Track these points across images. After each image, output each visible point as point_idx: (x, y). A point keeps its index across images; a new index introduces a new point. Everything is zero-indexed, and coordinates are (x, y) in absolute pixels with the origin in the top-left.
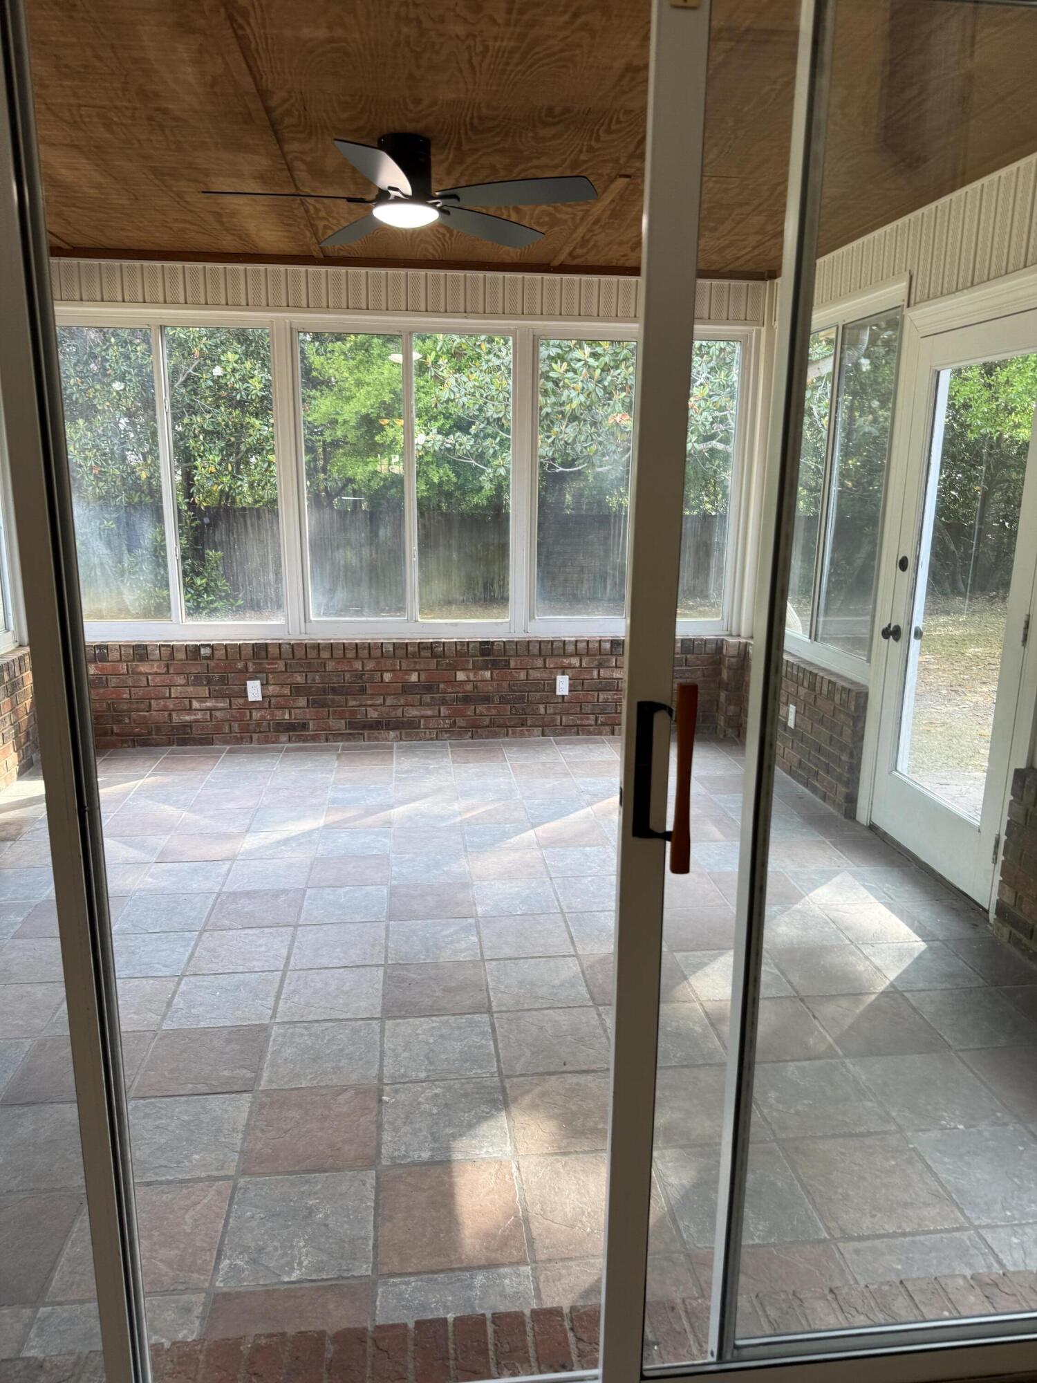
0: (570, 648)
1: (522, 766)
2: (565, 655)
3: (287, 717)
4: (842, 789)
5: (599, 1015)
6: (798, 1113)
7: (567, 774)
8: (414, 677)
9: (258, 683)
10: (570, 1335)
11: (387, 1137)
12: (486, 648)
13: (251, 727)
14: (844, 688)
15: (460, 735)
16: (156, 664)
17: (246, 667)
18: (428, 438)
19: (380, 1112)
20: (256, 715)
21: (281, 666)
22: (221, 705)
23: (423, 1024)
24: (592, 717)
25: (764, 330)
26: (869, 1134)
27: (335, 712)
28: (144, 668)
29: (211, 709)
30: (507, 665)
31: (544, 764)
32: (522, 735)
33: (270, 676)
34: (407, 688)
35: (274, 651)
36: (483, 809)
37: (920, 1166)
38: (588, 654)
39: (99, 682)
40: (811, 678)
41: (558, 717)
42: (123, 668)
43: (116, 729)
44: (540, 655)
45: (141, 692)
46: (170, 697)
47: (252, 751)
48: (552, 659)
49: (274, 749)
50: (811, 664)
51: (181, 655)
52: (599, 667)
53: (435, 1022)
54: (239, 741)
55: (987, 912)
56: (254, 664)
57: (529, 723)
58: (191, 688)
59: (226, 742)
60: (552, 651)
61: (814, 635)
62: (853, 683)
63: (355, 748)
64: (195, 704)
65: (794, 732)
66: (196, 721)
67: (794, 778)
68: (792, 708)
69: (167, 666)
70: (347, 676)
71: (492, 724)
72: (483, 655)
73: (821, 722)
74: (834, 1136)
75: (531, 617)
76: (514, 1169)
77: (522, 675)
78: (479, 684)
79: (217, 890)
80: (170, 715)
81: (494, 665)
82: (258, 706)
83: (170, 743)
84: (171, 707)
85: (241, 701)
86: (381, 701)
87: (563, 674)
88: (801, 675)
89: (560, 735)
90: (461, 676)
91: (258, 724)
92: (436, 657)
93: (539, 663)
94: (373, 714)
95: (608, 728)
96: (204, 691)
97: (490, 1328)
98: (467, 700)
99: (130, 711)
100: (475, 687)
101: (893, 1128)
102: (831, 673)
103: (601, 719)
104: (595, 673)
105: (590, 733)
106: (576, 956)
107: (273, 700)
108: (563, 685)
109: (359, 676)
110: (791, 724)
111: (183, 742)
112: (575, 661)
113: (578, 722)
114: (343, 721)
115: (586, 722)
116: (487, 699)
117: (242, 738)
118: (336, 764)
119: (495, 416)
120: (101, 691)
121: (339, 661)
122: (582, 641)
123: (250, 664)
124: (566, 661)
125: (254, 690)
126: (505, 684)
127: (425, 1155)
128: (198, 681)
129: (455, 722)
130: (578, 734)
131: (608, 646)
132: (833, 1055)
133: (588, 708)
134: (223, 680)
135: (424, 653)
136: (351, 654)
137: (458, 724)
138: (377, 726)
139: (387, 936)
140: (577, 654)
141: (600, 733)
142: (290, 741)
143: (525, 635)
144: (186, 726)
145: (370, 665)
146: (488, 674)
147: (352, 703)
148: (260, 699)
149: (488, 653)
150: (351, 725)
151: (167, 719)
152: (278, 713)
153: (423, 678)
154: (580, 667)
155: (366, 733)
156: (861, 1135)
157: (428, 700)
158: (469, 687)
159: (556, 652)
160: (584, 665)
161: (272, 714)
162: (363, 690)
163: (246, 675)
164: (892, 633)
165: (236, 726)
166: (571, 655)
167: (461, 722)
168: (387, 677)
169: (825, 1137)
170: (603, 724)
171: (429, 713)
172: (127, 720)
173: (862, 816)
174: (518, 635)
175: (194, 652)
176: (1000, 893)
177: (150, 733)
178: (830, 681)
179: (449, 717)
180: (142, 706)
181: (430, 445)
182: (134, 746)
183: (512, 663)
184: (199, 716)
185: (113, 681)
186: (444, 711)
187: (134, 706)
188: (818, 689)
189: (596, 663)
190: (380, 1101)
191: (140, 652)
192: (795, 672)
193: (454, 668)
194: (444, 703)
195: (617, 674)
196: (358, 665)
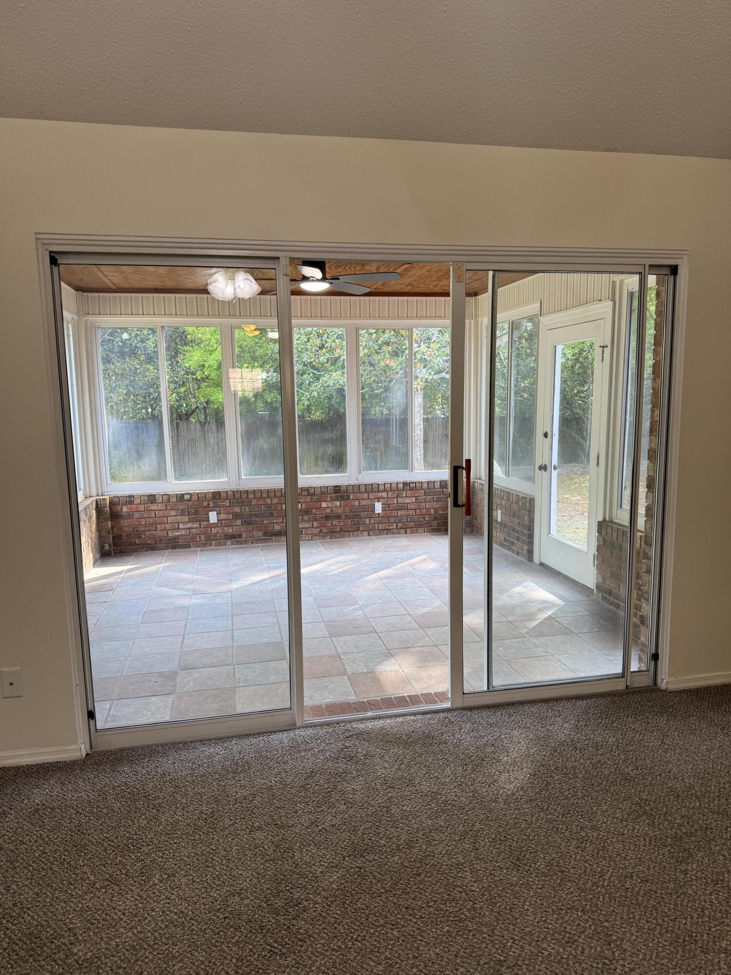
0: (382, 488)
1: (362, 549)
2: (379, 491)
3: (231, 531)
4: (526, 547)
5: (424, 631)
6: (511, 653)
7: (386, 551)
9: (215, 513)
11: (347, 667)
12: (337, 489)
13: (211, 538)
14: (523, 497)
15: (324, 537)
16: (160, 505)
17: (209, 504)
19: (341, 661)
20: (214, 531)
21: (227, 503)
22: (195, 526)
23: (349, 638)
24: (395, 525)
26: (540, 656)
27: (256, 527)
28: (153, 507)
29: (189, 529)
30: (348, 498)
31: (373, 548)
32: (358, 536)
33: (222, 509)
35: (223, 495)
37: (560, 663)
38: (391, 491)
39: (129, 516)
40: (507, 494)
41: (377, 525)
42: (142, 508)
43: (137, 542)
44: (366, 492)
45: (151, 520)
46: (167, 523)
47: (212, 550)
48: (373, 494)
49: (226, 549)
50: (508, 489)
51: (174, 500)
52: (397, 497)
53: (354, 637)
54: (205, 545)
55: (593, 590)
56: (213, 502)
57: (361, 529)
58: (179, 517)
59: (198, 546)
60: (372, 489)
61: (507, 474)
62: (528, 495)
63: (269, 546)
64: (181, 526)
65: (501, 523)
66: (182, 535)
68: (499, 511)
69: (166, 506)
70: (263, 507)
71: (341, 530)
72: (335, 493)
73: (514, 516)
74: (526, 658)
75: (360, 472)
76: (401, 672)
77: (357, 503)
78: (333, 509)
80: (167, 533)
81: (341, 498)
82: (215, 526)
83: (167, 548)
84: (168, 528)
85: (206, 523)
86: (281, 520)
87: (378, 502)
88: (502, 494)
89: (378, 535)
90: (324, 505)
91: (215, 535)
92: (310, 495)
93: (365, 496)
94: (277, 528)
95: (403, 531)
96: (186, 519)
98: (327, 518)
99: (144, 531)
100: (332, 510)
101: (549, 654)
102: (517, 491)
103: (400, 525)
104: (395, 500)
105: (394, 533)
106: (409, 615)
107: (223, 522)
108: (378, 508)
109: (269, 507)
110: (499, 520)
111: (174, 547)
112: (384, 495)
113: (388, 528)
114: (261, 532)
115: (392, 527)
116: (338, 517)
117: (206, 544)
118: (262, 553)
120: (130, 521)
121: (258, 499)
122: (387, 484)
123: (211, 503)
124: (380, 495)
125: (213, 517)
126: (348, 508)
127: (365, 671)
128: (182, 513)
129: (321, 530)
130: (387, 534)
131: (401, 486)
132: (525, 637)
133: (392, 520)
134: (196, 512)
135: (304, 493)
136: (265, 495)
137: (323, 531)
138: (279, 534)
139: (320, 613)
140: (385, 491)
141: (399, 533)
142: (232, 544)
143: (357, 482)
144: (176, 538)
145: (275, 501)
146: (338, 503)
147: (265, 522)
148: (216, 521)
149: (338, 492)
150: (265, 534)
151: (166, 535)
152: (226, 529)
153: (303, 507)
154: (387, 497)
155: (273, 538)
156: (537, 657)
157: (307, 519)
158: (328, 511)
159: (374, 490)
160: (389, 496)
161: (223, 530)
162: (271, 515)
163: (208, 509)
164: (543, 468)
165: (203, 538)
166: (382, 491)
169: (522, 658)
170: (401, 528)
171: (307, 526)
172: (144, 537)
173: (536, 560)
174: (353, 482)
175: (181, 497)
177: (156, 543)
178: (516, 495)
179: (318, 527)
180: (152, 528)
182: (147, 551)
183: (351, 497)
184: (183, 532)
185: (136, 515)
186: (315, 524)
187: (147, 529)
188: (511, 500)
189: (396, 495)
190: (340, 658)
191: (152, 498)
192: (499, 493)
193: (320, 501)
194: (315, 520)
195: (407, 501)
196: (269, 501)
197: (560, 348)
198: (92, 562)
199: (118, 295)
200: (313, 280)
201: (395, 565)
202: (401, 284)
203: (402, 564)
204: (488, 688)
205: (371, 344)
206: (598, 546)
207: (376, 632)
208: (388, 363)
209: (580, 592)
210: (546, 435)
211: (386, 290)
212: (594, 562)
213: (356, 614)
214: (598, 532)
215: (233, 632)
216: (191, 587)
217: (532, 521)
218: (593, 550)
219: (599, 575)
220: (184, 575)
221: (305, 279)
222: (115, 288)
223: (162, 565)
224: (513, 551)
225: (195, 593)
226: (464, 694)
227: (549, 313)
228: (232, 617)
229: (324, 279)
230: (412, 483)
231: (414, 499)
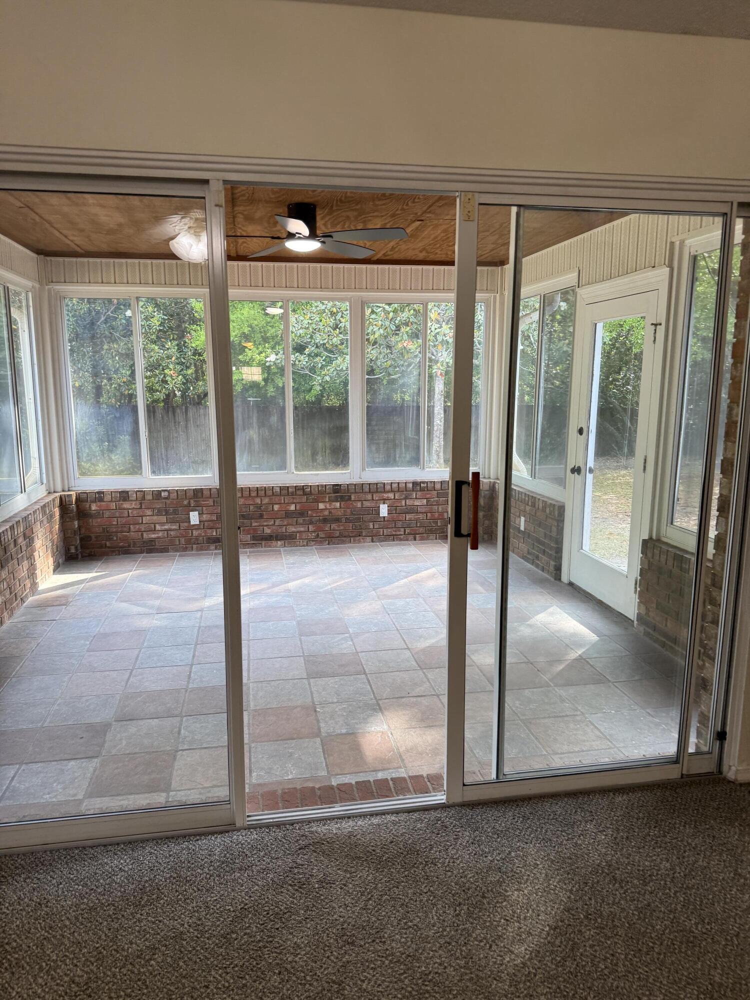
0: (388, 488)
1: (362, 559)
2: (385, 492)
3: (214, 534)
4: (552, 563)
5: (424, 673)
6: (530, 709)
7: (390, 562)
8: (293, 507)
9: (197, 513)
10: (428, 783)
11: (322, 725)
12: (336, 488)
13: (192, 541)
14: (551, 504)
15: (321, 543)
16: (134, 503)
17: (189, 503)
18: (278, 357)
19: (316, 715)
20: (195, 533)
21: (211, 502)
22: (174, 527)
23: (331, 680)
24: (402, 530)
25: (498, 295)
26: (567, 716)
27: (244, 530)
28: (126, 505)
29: (167, 530)
30: (350, 499)
31: (375, 557)
32: (359, 542)
33: (204, 508)
34: (288, 515)
35: (206, 493)
36: (343, 582)
37: (592, 727)
38: (399, 491)
39: (99, 514)
40: (532, 500)
41: (382, 530)
42: (113, 505)
43: (108, 544)
44: (370, 492)
45: (124, 520)
46: (142, 523)
47: (193, 555)
48: (377, 494)
49: (208, 554)
50: (533, 492)
51: (149, 497)
52: (405, 499)
53: (337, 679)
54: (185, 549)
55: (633, 621)
56: (195, 501)
57: (364, 534)
58: (155, 518)
59: (177, 551)
60: (377, 489)
61: (533, 474)
62: (557, 501)
63: (258, 552)
64: (158, 527)
65: (524, 533)
66: (158, 538)
67: (525, 560)
68: (523, 519)
69: (141, 504)
70: (252, 507)
71: (341, 535)
72: (335, 493)
73: (540, 525)
74: (549, 717)
75: (363, 469)
76: (390, 735)
77: (359, 505)
78: (332, 511)
79: (198, 625)
80: (142, 535)
81: (342, 499)
82: (196, 527)
83: (142, 552)
84: (143, 530)
85: (186, 524)
86: (273, 522)
87: (384, 503)
88: (527, 499)
89: (383, 541)
90: (321, 506)
91: (197, 538)
92: (306, 495)
93: (369, 497)
94: (268, 531)
95: (411, 537)
96: (163, 519)
97: (391, 783)
98: (325, 520)
99: (116, 532)
100: (330, 512)
101: (579, 713)
102: (544, 496)
103: (407, 531)
104: (403, 502)
105: (401, 540)
106: (408, 649)
107: (206, 524)
108: (384, 510)
109: (259, 507)
110: (522, 528)
111: (150, 551)
112: (391, 495)
113: (394, 533)
114: (249, 536)
115: (398, 533)
116: (337, 520)
117: (186, 548)
118: (248, 560)
119: (321, 342)
120: (99, 520)
121: (246, 498)
122: (395, 483)
123: (192, 501)
124: (386, 495)
125: (194, 518)
126: (349, 511)
127: (344, 731)
128: (159, 513)
129: (318, 535)
130: (394, 540)
131: (410, 486)
132: (549, 686)
133: (399, 524)
134: (175, 512)
135: (299, 492)
136: (254, 494)
137: (320, 536)
138: (269, 538)
139: (301, 643)
140: (392, 491)
141: (407, 540)
142: (216, 549)
143: (360, 480)
144: (152, 541)
145: (266, 500)
146: (338, 505)
147: (254, 524)
148: (198, 523)
149: (338, 492)
150: (254, 538)
151: (140, 537)
152: (209, 531)
153: (298, 508)
154: (394, 499)
155: (263, 543)
156: (563, 716)
157: (301, 521)
158: (326, 513)
159: (379, 490)
160: (396, 497)
161: (205, 532)
162: (261, 516)
163: (189, 508)
164: (576, 470)
165: (183, 540)
166: (388, 492)
167: (322, 535)
168: (276, 507)
169: (545, 718)
170: (409, 534)
171: (302, 529)
172: (115, 538)
173: (565, 578)
174: (356, 480)
175: (157, 495)
176: (639, 609)
177: (129, 546)
178: (543, 501)
179: (314, 532)
180: (125, 529)
181: (279, 361)
182: (119, 555)
183: (353, 497)
184: (160, 534)
185: (107, 514)
186: (311, 528)
187: (120, 529)
188: (537, 506)
189: (404, 496)
190: (316, 711)
191: (124, 495)
192: (523, 497)
193: (317, 501)
194: (311, 523)
195: (417, 503)
196: (258, 501)
197: (600, 326)
198: (52, 568)
199: (86, 260)
200: (299, 238)
201: (398, 580)
202: (414, 249)
203: (405, 580)
204: (497, 777)
205: (387, 323)
206: (641, 569)
207: (365, 673)
208: (405, 345)
209: (616, 623)
210: (581, 431)
211: (396, 256)
212: (636, 588)
213: (344, 646)
214: (642, 553)
215: (191, 668)
216: (157, 603)
217: (560, 531)
218: (636, 574)
219: (642, 605)
220: (153, 587)
221: (291, 236)
222: (83, 252)
223: (131, 573)
224: (537, 566)
225: (160, 610)
226: (464, 785)
227: (589, 284)
228: (196, 646)
229: (313, 235)
230: (424, 482)
231: (425, 501)
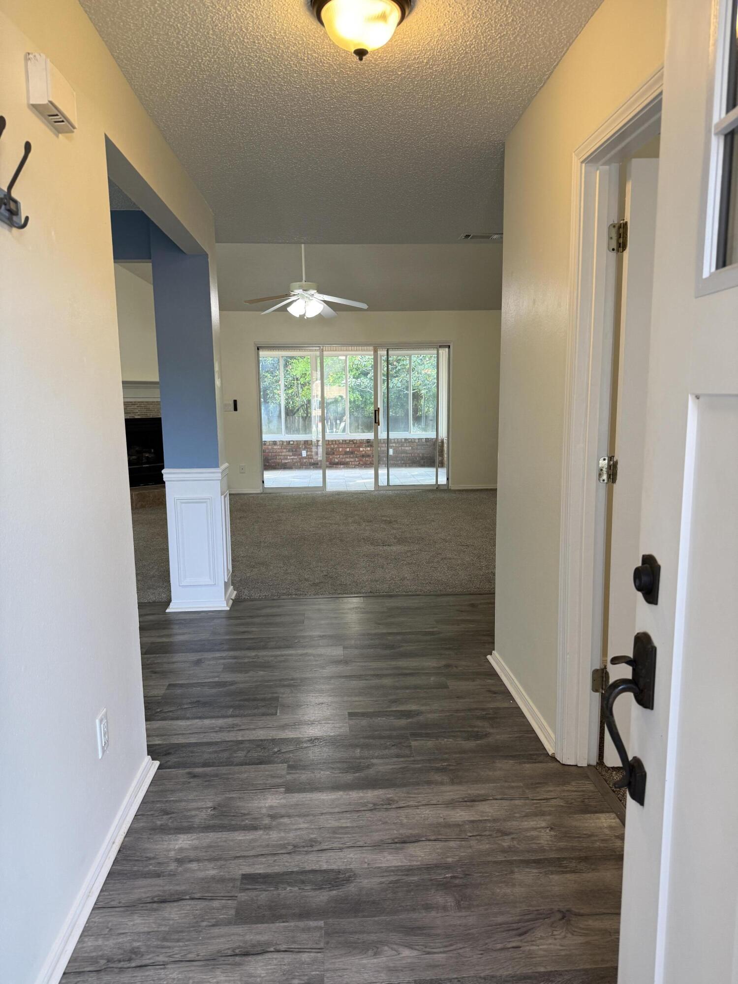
0: (393, 441)
2: (391, 443)
3: (313, 461)
8: (348, 450)
13: (303, 464)
15: (361, 466)
16: (279, 446)
17: (302, 447)
20: (304, 460)
21: (312, 447)
22: (295, 458)
24: (400, 462)
27: (326, 460)
28: (275, 447)
29: (292, 459)
33: (308, 449)
34: (346, 453)
35: (309, 443)
38: (399, 443)
41: (390, 461)
42: (269, 447)
43: (267, 464)
44: (384, 443)
45: (274, 454)
46: (282, 455)
48: (388, 444)
49: (310, 469)
51: (285, 444)
56: (304, 446)
57: (381, 463)
58: (287, 453)
59: (296, 468)
64: (288, 457)
66: (289, 462)
69: (281, 447)
70: (330, 449)
71: (371, 463)
72: (367, 443)
75: (382, 433)
77: (380, 449)
81: (371, 446)
82: (305, 458)
83: (281, 469)
84: (282, 458)
85: (300, 456)
86: (339, 456)
87: (391, 448)
90: (361, 449)
91: (305, 463)
94: (336, 460)
96: (291, 454)
98: (363, 456)
100: (365, 452)
103: (402, 462)
104: (400, 448)
105: (399, 466)
107: (309, 456)
108: (391, 452)
109: (333, 449)
111: (284, 468)
112: (394, 445)
114: (328, 463)
115: (397, 462)
116: (369, 455)
117: (301, 466)
122: (395, 438)
125: (304, 453)
126: (374, 451)
128: (289, 451)
130: (396, 466)
131: (404, 440)
133: (399, 459)
134: (296, 451)
135: (351, 443)
136: (331, 443)
138: (337, 464)
140: (394, 443)
141: (402, 466)
142: (313, 468)
144: (286, 463)
145: (336, 446)
146: (369, 449)
147: (330, 457)
148: (306, 456)
149: (369, 442)
150: (330, 463)
151: (281, 462)
152: (310, 460)
153: (351, 450)
155: (335, 466)
157: (352, 456)
158: (364, 452)
159: (389, 442)
160: (397, 446)
161: (308, 461)
162: (334, 453)
163: (302, 449)
165: (299, 464)
167: (361, 463)
168: (340, 449)
170: (403, 464)
171: (352, 460)
172: (269, 462)
175: (288, 443)
177: (275, 466)
180: (275, 458)
182: (272, 469)
184: (289, 461)
185: (266, 451)
186: (357, 459)
187: (271, 458)
189: (400, 445)
191: (275, 443)
193: (359, 447)
194: (357, 457)
195: (407, 448)
196: (332, 446)
204: (388, 485)
230: (410, 439)
231: (411, 448)
